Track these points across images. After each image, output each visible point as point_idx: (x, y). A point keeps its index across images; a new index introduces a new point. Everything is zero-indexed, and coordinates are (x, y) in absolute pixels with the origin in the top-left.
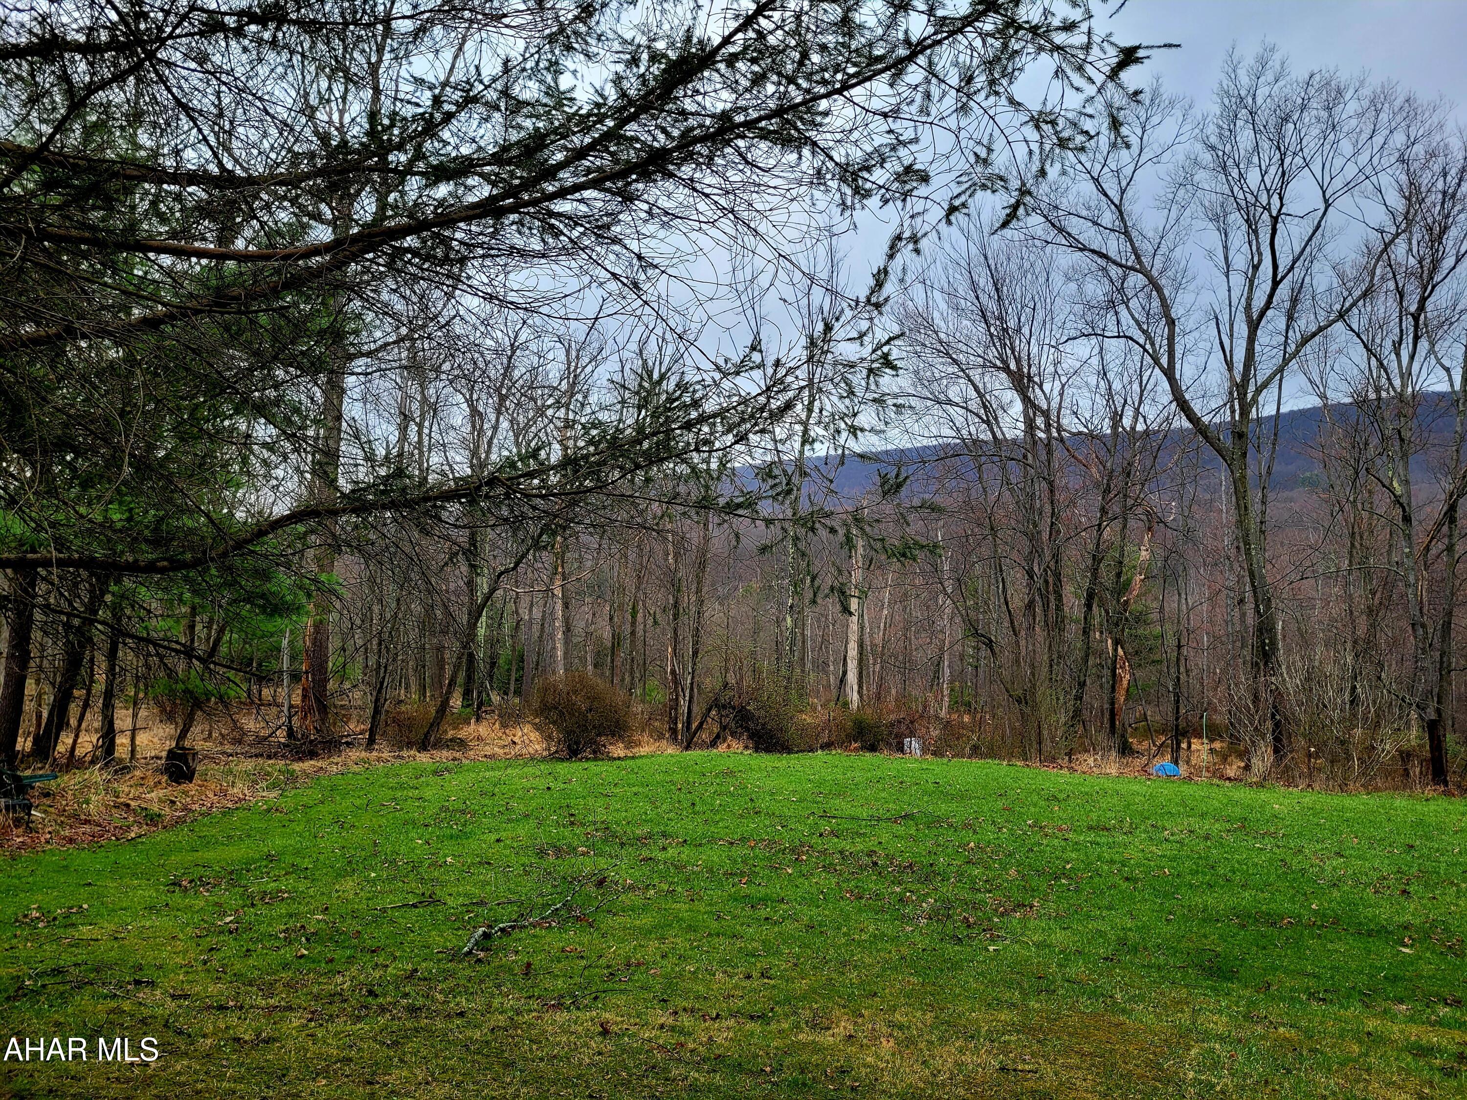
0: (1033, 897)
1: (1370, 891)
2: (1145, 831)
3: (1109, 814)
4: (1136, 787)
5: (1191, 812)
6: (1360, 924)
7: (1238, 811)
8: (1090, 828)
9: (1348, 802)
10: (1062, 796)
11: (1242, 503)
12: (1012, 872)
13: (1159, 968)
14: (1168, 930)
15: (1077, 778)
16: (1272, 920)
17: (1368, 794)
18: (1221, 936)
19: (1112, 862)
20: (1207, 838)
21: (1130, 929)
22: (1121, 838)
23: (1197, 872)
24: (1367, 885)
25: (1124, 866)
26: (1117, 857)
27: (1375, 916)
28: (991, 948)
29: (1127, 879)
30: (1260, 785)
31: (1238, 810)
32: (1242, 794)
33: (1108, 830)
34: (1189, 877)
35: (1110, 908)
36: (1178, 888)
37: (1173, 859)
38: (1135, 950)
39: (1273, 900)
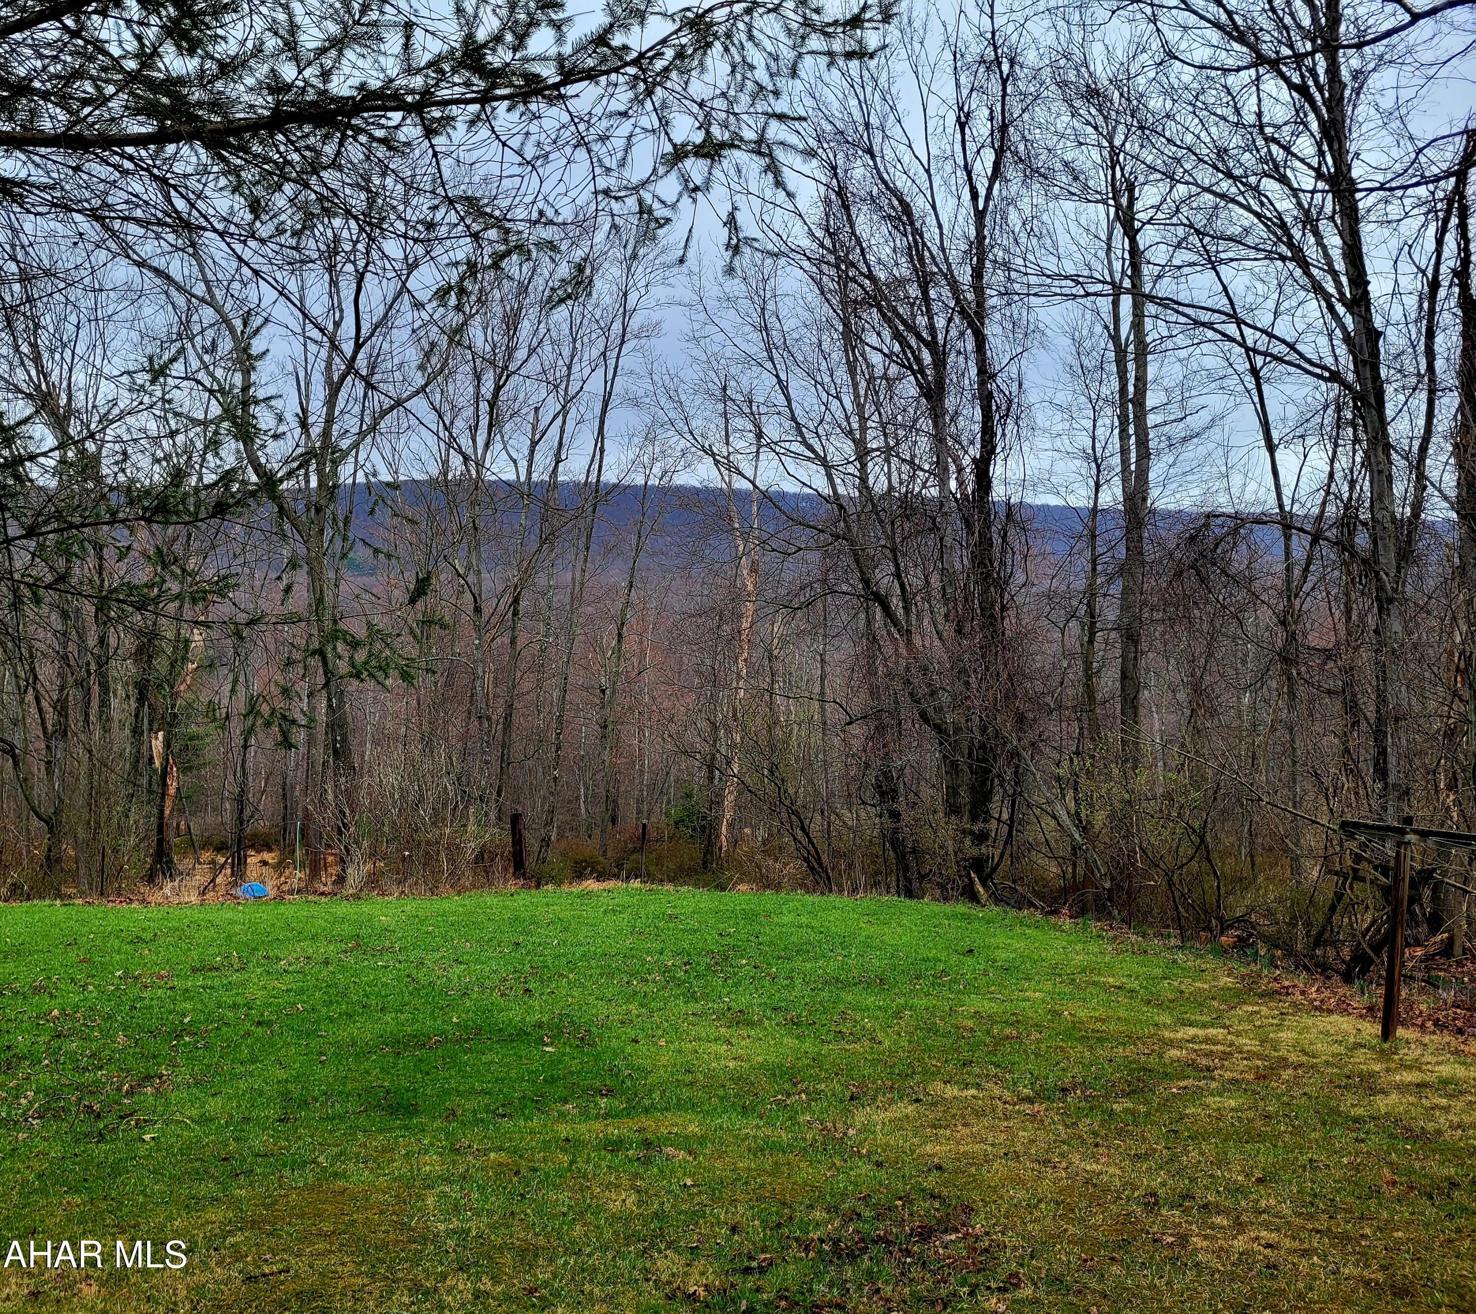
0: (159, 1065)
1: (496, 994)
2: (259, 965)
3: (211, 951)
4: (230, 915)
5: (300, 936)
6: (500, 1030)
7: (347, 929)
8: (194, 970)
9: (446, 905)
10: (148, 936)
11: (317, 584)
12: (121, 1037)
13: (341, 1118)
14: (327, 1072)
15: (153, 912)
16: (420, 1041)
17: (459, 894)
18: (382, 1069)
19: (235, 1006)
20: (327, 962)
21: (287, 1081)
22: (235, 977)
23: (331, 1003)
24: (492, 989)
25: (250, 1008)
26: (240, 1000)
27: (510, 1021)
28: (147, 1137)
29: (259, 1023)
30: (357, 897)
31: (345, 926)
32: (343, 909)
33: (217, 969)
34: (324, 1010)
35: (254, 1061)
36: (318, 1022)
37: (301, 992)
38: (304, 1104)
39: (415, 1021)
